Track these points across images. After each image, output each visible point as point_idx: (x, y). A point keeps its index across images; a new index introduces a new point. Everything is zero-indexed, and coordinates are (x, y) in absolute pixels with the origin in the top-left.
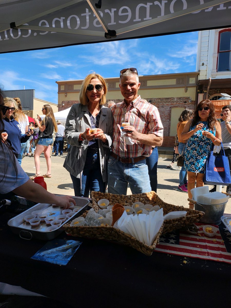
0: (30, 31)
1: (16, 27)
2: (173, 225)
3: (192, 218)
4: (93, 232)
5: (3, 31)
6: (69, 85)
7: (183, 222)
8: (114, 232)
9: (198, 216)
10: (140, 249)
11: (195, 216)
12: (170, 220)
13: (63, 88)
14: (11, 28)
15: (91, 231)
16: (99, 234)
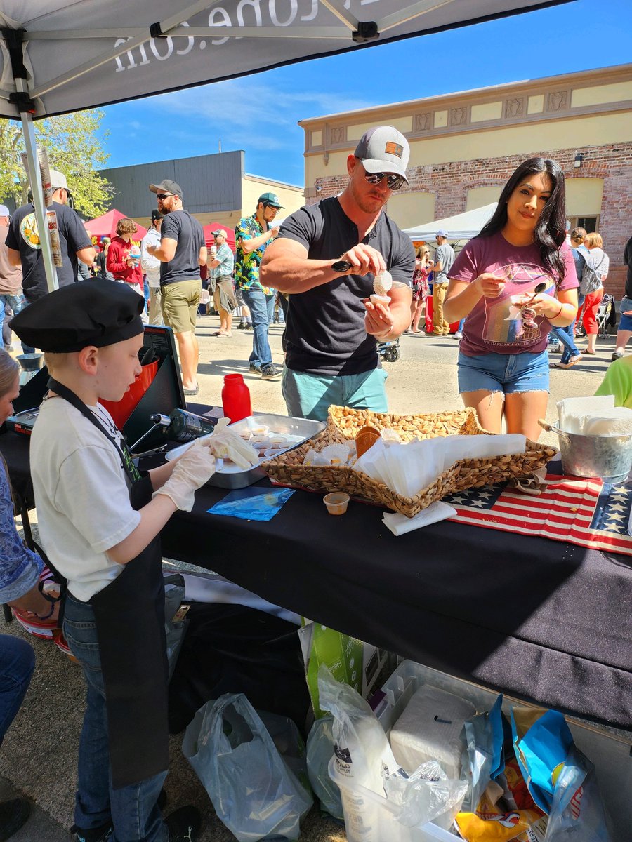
0: (191, 39)
1: (162, 33)
2: (480, 471)
3: (526, 458)
4: (315, 477)
5: (136, 46)
6: (335, 129)
7: (505, 467)
8: (354, 476)
9: (541, 456)
10: (394, 504)
11: (532, 456)
12: (472, 460)
13: (317, 139)
14: (152, 36)
15: (311, 475)
16: (327, 482)
